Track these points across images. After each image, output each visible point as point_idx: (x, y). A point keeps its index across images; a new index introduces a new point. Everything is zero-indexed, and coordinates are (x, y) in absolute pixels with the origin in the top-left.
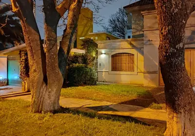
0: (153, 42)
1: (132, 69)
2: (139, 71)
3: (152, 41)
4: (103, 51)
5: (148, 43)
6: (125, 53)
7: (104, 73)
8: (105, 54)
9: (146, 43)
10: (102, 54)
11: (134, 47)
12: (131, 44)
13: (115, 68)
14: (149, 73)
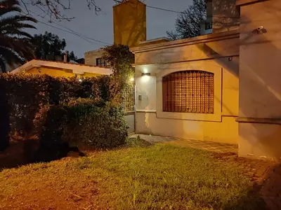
0: (267, 36)
1: (208, 108)
2: (225, 112)
3: (264, 31)
4: (145, 69)
5: (253, 39)
6: (193, 71)
7: (147, 116)
8: (149, 74)
9: (246, 39)
10: (143, 74)
11: (213, 55)
12: (206, 49)
13: (169, 105)
14: (254, 121)
